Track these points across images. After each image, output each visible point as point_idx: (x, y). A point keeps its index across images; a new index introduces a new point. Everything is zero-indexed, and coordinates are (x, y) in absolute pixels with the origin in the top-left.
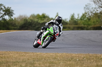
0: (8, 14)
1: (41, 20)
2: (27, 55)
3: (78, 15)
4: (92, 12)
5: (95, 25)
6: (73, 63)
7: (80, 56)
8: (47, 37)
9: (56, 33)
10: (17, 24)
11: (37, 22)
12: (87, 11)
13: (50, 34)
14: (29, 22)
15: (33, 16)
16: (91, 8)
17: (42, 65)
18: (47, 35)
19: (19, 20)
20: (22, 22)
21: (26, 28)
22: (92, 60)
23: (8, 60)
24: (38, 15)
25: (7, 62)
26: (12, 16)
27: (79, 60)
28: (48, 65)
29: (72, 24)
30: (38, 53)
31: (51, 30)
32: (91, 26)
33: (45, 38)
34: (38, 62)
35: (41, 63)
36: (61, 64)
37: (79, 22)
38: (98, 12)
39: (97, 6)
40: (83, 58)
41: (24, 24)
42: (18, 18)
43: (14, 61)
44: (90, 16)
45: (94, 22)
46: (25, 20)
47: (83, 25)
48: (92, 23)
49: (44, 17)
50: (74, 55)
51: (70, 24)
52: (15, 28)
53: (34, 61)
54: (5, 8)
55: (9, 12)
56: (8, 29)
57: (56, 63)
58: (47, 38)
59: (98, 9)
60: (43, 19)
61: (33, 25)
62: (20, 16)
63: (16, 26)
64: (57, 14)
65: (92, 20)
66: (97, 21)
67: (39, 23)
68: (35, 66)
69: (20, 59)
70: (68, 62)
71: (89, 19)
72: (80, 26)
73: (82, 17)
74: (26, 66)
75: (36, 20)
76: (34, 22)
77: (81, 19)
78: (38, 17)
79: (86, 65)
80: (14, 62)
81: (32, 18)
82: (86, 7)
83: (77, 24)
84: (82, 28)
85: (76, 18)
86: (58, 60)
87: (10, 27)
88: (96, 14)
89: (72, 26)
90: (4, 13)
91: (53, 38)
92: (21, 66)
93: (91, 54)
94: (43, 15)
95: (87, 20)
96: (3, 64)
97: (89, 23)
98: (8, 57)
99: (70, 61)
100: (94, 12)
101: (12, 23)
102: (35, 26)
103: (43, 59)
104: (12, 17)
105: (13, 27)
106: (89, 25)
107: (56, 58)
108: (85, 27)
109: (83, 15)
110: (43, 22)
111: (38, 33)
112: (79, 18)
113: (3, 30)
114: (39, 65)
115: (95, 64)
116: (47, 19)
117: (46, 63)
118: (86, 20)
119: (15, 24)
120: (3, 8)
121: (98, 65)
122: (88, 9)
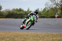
1: (19, 12)
2: (10, 33)
3: (41, 9)
4: (49, 7)
5: (52, 15)
6: (38, 38)
7: (42, 34)
8: (29, 23)
9: (35, 20)
11: (16, 13)
12: (47, 6)
14: (11, 13)
15: (14, 10)
16: (49, 5)
17: (19, 40)
20: (7, 14)
21: (10, 17)
22: (50, 37)
24: (17, 9)
26: (1, 9)
27: (42, 37)
28: (23, 39)
30: (17, 32)
31: (32, 18)
32: (49, 16)
34: (17, 38)
35: (19, 38)
36: (31, 39)
37: (42, 13)
38: (54, 7)
39: (53, 4)
40: (44, 35)
41: (9, 14)
42: (4, 11)
43: (2, 37)
44: (48, 10)
45: (51, 13)
46: (9, 12)
47: (44, 15)
48: (50, 14)
49: (20, 10)
50: (39, 33)
52: (3, 17)
53: (14, 37)
57: (28, 39)
59: (54, 5)
60: (20, 11)
61: (14, 15)
63: (4, 16)
65: (50, 12)
66: (53, 13)
67: (18, 14)
69: (6, 36)
71: (48, 12)
72: (43, 16)
73: (44, 10)
74: (10, 40)
75: (16, 12)
76: (15, 13)
77: (43, 12)
78: (17, 10)
79: (46, 39)
81: (13, 11)
82: (46, 4)
83: (40, 15)
84: (43, 17)
86: (29, 37)
88: (52, 8)
92: (6, 40)
93: (49, 33)
94: (20, 9)
97: (48, 14)
99: (36, 37)
100: (51, 7)
101: (1, 14)
102: (15, 16)
103: (20, 36)
104: (1, 10)
105: (1, 17)
106: (48, 15)
108: (45, 17)
109: (44, 9)
110: (20, 13)
112: (42, 11)
114: (18, 39)
115: (52, 39)
116: (22, 11)
117: (22, 38)
118: (46, 12)
119: (3, 14)
121: (53, 40)
122: (47, 5)
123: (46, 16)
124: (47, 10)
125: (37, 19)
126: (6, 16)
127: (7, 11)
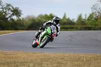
0: (16, 15)
2: (35, 55)
3: (86, 15)
4: (99, 13)
6: (81, 63)
7: (87, 56)
8: (45, 37)
9: (53, 33)
10: (25, 24)
12: (94, 11)
13: (48, 35)
14: (37, 22)
15: (41, 16)
16: (98, 8)
17: (50, 66)
18: (44, 35)
19: (27, 20)
20: (30, 23)
21: (34, 28)
22: (99, 61)
23: (16, 60)
24: (46, 15)
25: (15, 62)
26: (20, 16)
27: (86, 61)
28: (55, 65)
29: (79, 25)
30: (46, 54)
32: (98, 27)
33: (42, 38)
34: (46, 63)
35: (49, 63)
36: (68, 64)
37: (86, 22)
40: (91, 58)
41: (32, 24)
42: (26, 19)
43: (22, 61)
44: (97, 16)
46: (33, 20)
47: (90, 26)
48: (99, 23)
50: (81, 55)
51: (77, 24)
52: (23, 28)
53: (42, 61)
54: (13, 8)
55: (17, 12)
56: (16, 29)
57: (63, 64)
58: (44, 39)
60: (51, 19)
62: (28, 17)
63: (24, 26)
64: (65, 14)
65: (99, 21)
68: (43, 66)
69: (27, 59)
70: (76, 62)
71: (96, 20)
72: (88, 26)
74: (34, 66)
75: (44, 20)
76: (42, 22)
77: (88, 19)
79: (93, 65)
80: (22, 63)
81: (39, 18)
82: (94, 7)
83: (84, 25)
84: (89, 29)
85: (84, 18)
86: (66, 61)
87: (18, 27)
89: (79, 27)
90: (12, 13)
91: (50, 38)
92: (29, 66)
93: (98, 54)
94: (51, 15)
95: (95, 21)
96: (11, 65)
97: (97, 23)
98: (16, 58)
99: (77, 61)
101: (20, 23)
103: (51, 60)
104: (20, 18)
105: (21, 28)
106: (96, 25)
107: (63, 58)
108: (92, 28)
109: (91, 15)
111: (37, 33)
112: (86, 19)
113: (11, 30)
114: (47, 65)
117: (54, 63)
118: (93, 21)
119: (23, 24)
120: (11, 8)
122: (95, 9)
123: (93, 26)
124: (94, 17)
125: (58, 31)
126: (28, 27)
127: (30, 19)
